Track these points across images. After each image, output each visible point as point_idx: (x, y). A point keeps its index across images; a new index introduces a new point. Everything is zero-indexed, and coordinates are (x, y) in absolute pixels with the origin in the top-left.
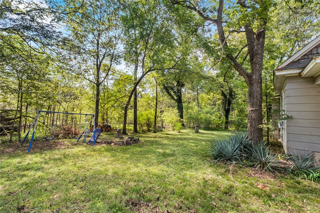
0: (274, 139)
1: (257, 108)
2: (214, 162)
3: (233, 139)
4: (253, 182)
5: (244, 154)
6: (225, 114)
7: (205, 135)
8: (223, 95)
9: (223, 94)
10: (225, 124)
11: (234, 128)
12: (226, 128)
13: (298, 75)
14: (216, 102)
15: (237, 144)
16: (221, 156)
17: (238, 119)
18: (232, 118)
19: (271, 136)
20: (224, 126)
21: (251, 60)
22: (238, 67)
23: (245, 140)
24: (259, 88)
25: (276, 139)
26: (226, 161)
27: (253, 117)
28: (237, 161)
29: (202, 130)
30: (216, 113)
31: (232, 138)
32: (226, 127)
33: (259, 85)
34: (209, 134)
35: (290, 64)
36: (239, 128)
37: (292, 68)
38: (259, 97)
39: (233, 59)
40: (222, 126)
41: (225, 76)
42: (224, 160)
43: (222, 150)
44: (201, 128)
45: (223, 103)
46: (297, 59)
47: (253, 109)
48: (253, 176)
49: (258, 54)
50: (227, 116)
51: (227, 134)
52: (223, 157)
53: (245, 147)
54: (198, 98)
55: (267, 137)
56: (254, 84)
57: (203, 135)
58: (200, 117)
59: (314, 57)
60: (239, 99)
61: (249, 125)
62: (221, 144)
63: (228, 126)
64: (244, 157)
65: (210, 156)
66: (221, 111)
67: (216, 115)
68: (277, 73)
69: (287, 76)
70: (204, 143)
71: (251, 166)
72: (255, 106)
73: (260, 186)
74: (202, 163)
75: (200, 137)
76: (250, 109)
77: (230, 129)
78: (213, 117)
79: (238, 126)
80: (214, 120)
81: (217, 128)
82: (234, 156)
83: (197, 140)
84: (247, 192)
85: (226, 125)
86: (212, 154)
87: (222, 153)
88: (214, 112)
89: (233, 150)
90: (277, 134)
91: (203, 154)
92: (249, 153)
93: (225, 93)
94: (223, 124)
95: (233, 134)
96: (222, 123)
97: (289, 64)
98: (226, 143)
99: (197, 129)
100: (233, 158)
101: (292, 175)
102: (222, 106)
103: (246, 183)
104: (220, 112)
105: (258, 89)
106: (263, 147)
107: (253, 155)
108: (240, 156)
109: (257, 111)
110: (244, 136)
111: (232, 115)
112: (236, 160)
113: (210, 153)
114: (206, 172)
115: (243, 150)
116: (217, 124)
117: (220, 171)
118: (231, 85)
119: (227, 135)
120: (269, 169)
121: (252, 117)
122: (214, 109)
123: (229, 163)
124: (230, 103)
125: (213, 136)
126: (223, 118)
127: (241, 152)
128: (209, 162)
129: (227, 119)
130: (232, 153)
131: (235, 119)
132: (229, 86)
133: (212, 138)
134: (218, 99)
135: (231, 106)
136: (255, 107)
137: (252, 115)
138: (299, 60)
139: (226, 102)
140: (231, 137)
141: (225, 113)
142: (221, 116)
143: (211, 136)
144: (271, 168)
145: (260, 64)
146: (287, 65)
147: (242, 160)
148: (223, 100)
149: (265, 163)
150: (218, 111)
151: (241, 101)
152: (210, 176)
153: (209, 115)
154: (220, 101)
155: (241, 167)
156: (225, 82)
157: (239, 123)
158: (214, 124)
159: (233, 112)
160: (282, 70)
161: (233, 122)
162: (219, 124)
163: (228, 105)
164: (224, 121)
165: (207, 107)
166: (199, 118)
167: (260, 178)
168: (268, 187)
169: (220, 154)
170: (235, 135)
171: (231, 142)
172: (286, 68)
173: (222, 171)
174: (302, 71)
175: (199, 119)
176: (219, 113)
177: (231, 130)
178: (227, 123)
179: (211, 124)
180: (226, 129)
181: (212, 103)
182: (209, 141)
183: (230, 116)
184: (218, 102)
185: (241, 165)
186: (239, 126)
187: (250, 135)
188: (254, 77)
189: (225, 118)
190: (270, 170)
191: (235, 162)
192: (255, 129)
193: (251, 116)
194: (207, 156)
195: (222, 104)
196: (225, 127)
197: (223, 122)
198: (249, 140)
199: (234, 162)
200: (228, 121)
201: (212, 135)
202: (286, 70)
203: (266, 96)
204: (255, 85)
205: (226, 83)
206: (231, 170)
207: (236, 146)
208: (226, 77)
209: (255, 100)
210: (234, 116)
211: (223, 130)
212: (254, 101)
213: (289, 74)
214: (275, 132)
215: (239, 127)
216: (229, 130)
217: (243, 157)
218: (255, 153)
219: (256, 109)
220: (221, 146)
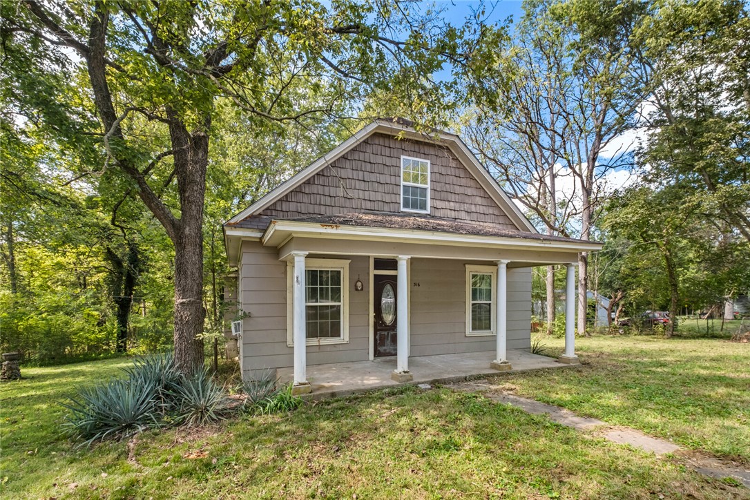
0: (227, 358)
1: (192, 299)
2: (84, 446)
3: (139, 374)
4: (181, 453)
5: (165, 402)
6: (118, 312)
7: (48, 382)
8: (111, 260)
9: (110, 255)
10: (117, 341)
11: (143, 348)
12: (119, 351)
13: (258, 240)
14: (87, 278)
15: (148, 383)
16: (106, 425)
17: (155, 322)
18: (139, 322)
19: (222, 354)
20: (113, 346)
21: (182, 189)
22: (150, 199)
23: (167, 372)
24: (197, 257)
25: (231, 358)
26: (121, 432)
27: (186, 317)
28: (148, 423)
29: (35, 366)
30: (87, 311)
31: (136, 373)
32: (121, 347)
33: (198, 250)
34: (63, 374)
35: (248, 219)
36: (156, 345)
37: (249, 226)
38: (197, 275)
39: (139, 178)
40: (108, 344)
41: (115, 212)
42: (114, 432)
43: (109, 409)
44: (29, 360)
45: (112, 281)
46: (258, 212)
47: (184, 300)
48: (182, 441)
49: (194, 182)
50: (123, 318)
51: (123, 365)
52: (110, 426)
53: (166, 387)
54: (13, 259)
55: (213, 358)
56: (187, 247)
57: (41, 384)
58: (22, 325)
59: (273, 220)
60: (157, 272)
61: (176, 337)
62: (106, 394)
63: (125, 344)
64: (165, 409)
65: (71, 436)
66: (104, 303)
67: (89, 314)
68: (229, 232)
69: (243, 239)
70: (44, 406)
71: (178, 424)
72: (188, 293)
73: (193, 456)
74: (43, 463)
75: (28, 391)
76: (178, 301)
77: (133, 350)
78: (77, 323)
79: (153, 340)
80: (82, 329)
81: (93, 353)
82: (142, 414)
83: (16, 402)
84: (168, 476)
85: (122, 342)
86: (76, 429)
87: (108, 417)
88: (80, 306)
89: (138, 401)
90: (232, 346)
91: (43, 438)
92: (175, 397)
93: (119, 254)
94: (111, 339)
95: (138, 364)
96: (107, 338)
97: (246, 218)
98: (121, 387)
99: (14, 366)
100: (138, 420)
101: (245, 415)
102: (109, 289)
103: (166, 462)
104: (103, 307)
105: (195, 258)
106: (203, 377)
107: (183, 399)
108: (156, 410)
109: (192, 304)
110: (165, 362)
111: (137, 313)
112: (146, 421)
113: (70, 427)
114: (57, 482)
115: (163, 394)
116: (92, 343)
117: (101, 462)
118: (134, 236)
119: (123, 369)
120: (211, 417)
121: (184, 317)
122: (82, 299)
123: (128, 436)
124: (131, 282)
125: (78, 380)
126: (113, 325)
127: (157, 400)
128: (66, 452)
129: (125, 326)
130: (135, 410)
131: (144, 324)
132: (127, 237)
133: (77, 385)
134: (95, 268)
135: (135, 290)
136: (189, 297)
137: (182, 313)
138: (260, 214)
139: (120, 279)
140: (134, 371)
141: (116, 309)
142: (103, 316)
143: (70, 379)
144: (216, 415)
145: (199, 206)
146: (243, 220)
147: (159, 418)
148: (111, 272)
149: (205, 408)
150: (94, 304)
151: (162, 277)
152: (72, 485)
153: (61, 317)
154: (101, 274)
155: (156, 434)
156: (118, 226)
157: (157, 332)
158: (82, 343)
159: (142, 305)
160: (235, 227)
161: (139, 333)
162: (99, 340)
163: (125, 288)
164: (115, 330)
165: (54, 292)
166: (21, 328)
167: (194, 440)
168: (207, 450)
169: (102, 420)
170: (143, 364)
171: (133, 382)
172: (243, 226)
173: (110, 460)
174: (263, 236)
175: (22, 333)
176: (97, 310)
177: (134, 354)
178: (123, 335)
179: (70, 343)
180: (121, 352)
181: (73, 279)
182: (64, 395)
183: (131, 316)
184: (95, 278)
185: (158, 428)
186: (158, 340)
187: (178, 358)
188: (187, 231)
189: (119, 323)
190: (213, 420)
191: (144, 428)
192: (188, 343)
193: (182, 316)
194: (58, 440)
195: (108, 285)
196: (119, 346)
197: (111, 333)
198: (177, 371)
199: (141, 429)
200: (128, 330)
201: (73, 377)
202: (242, 229)
203: (213, 271)
204: (189, 248)
205: (119, 229)
206: (133, 449)
207: (147, 389)
208: (119, 213)
209: (189, 281)
210: (143, 315)
211: (110, 358)
212: (186, 283)
213: (245, 237)
214: (229, 344)
215: (156, 342)
216: (129, 353)
217: (162, 411)
218: (188, 396)
219: (190, 301)
220: (106, 399)
